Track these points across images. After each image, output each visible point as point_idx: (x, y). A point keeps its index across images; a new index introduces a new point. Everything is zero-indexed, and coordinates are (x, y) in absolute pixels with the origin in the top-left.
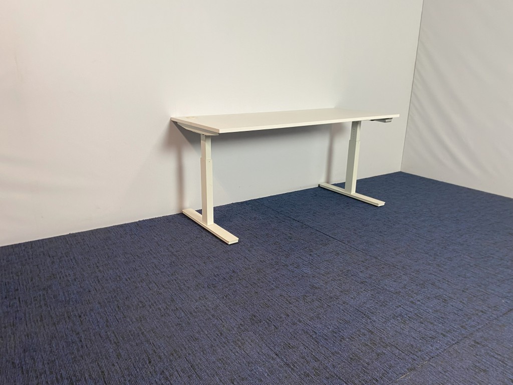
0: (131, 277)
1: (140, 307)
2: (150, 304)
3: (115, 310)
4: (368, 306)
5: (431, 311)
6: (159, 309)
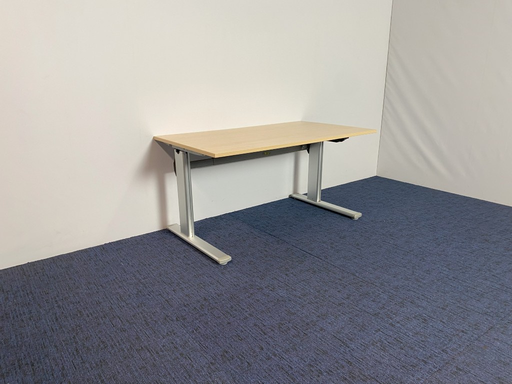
0: (93, 312)
1: (102, 349)
2: (112, 344)
3: (73, 354)
4: (346, 332)
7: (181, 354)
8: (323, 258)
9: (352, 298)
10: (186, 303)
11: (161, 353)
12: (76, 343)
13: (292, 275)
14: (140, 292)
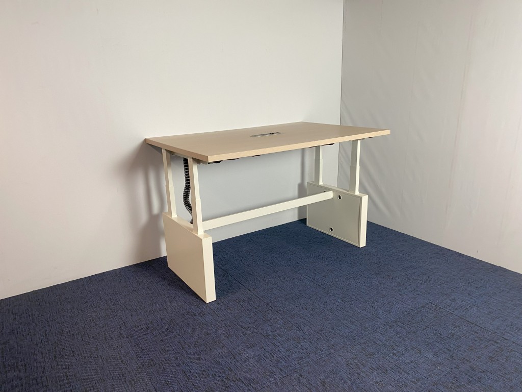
0: (72, 330)
1: (71, 356)
2: (79, 353)
3: (52, 359)
4: (239, 348)
5: (283, 350)
6: (85, 357)
7: (122, 361)
8: (252, 290)
9: (257, 323)
10: (137, 325)
11: (109, 360)
12: (56, 352)
13: (222, 304)
14: (108, 315)
